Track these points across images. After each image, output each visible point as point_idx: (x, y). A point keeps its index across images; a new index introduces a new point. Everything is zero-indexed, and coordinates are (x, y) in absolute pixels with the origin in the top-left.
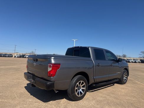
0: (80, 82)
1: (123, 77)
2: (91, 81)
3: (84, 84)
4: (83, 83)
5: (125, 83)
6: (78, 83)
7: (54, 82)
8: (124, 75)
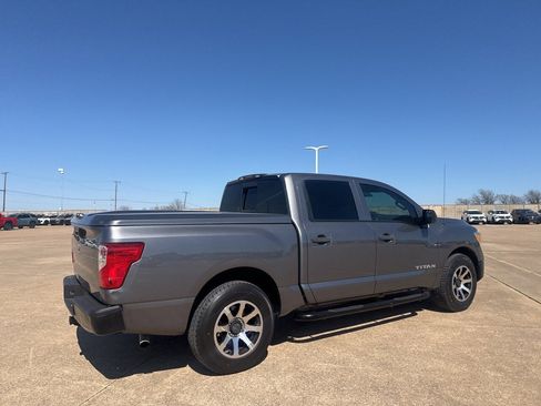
0: (238, 305)
1: (449, 281)
2: (290, 302)
3: (256, 311)
4: (248, 310)
5: (462, 307)
6: (226, 311)
7: (121, 306)
8: (455, 275)
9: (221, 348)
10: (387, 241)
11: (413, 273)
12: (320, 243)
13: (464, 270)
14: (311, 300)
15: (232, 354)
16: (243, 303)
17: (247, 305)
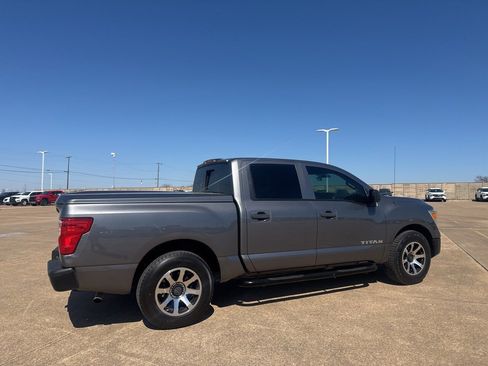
1: (398, 256)
3: (195, 278)
6: (167, 276)
7: (73, 268)
8: (406, 250)
9: (161, 307)
10: (328, 218)
11: (358, 248)
12: (260, 219)
13: (416, 246)
14: (250, 268)
15: (172, 312)
16: (183, 270)
17: (186, 272)
